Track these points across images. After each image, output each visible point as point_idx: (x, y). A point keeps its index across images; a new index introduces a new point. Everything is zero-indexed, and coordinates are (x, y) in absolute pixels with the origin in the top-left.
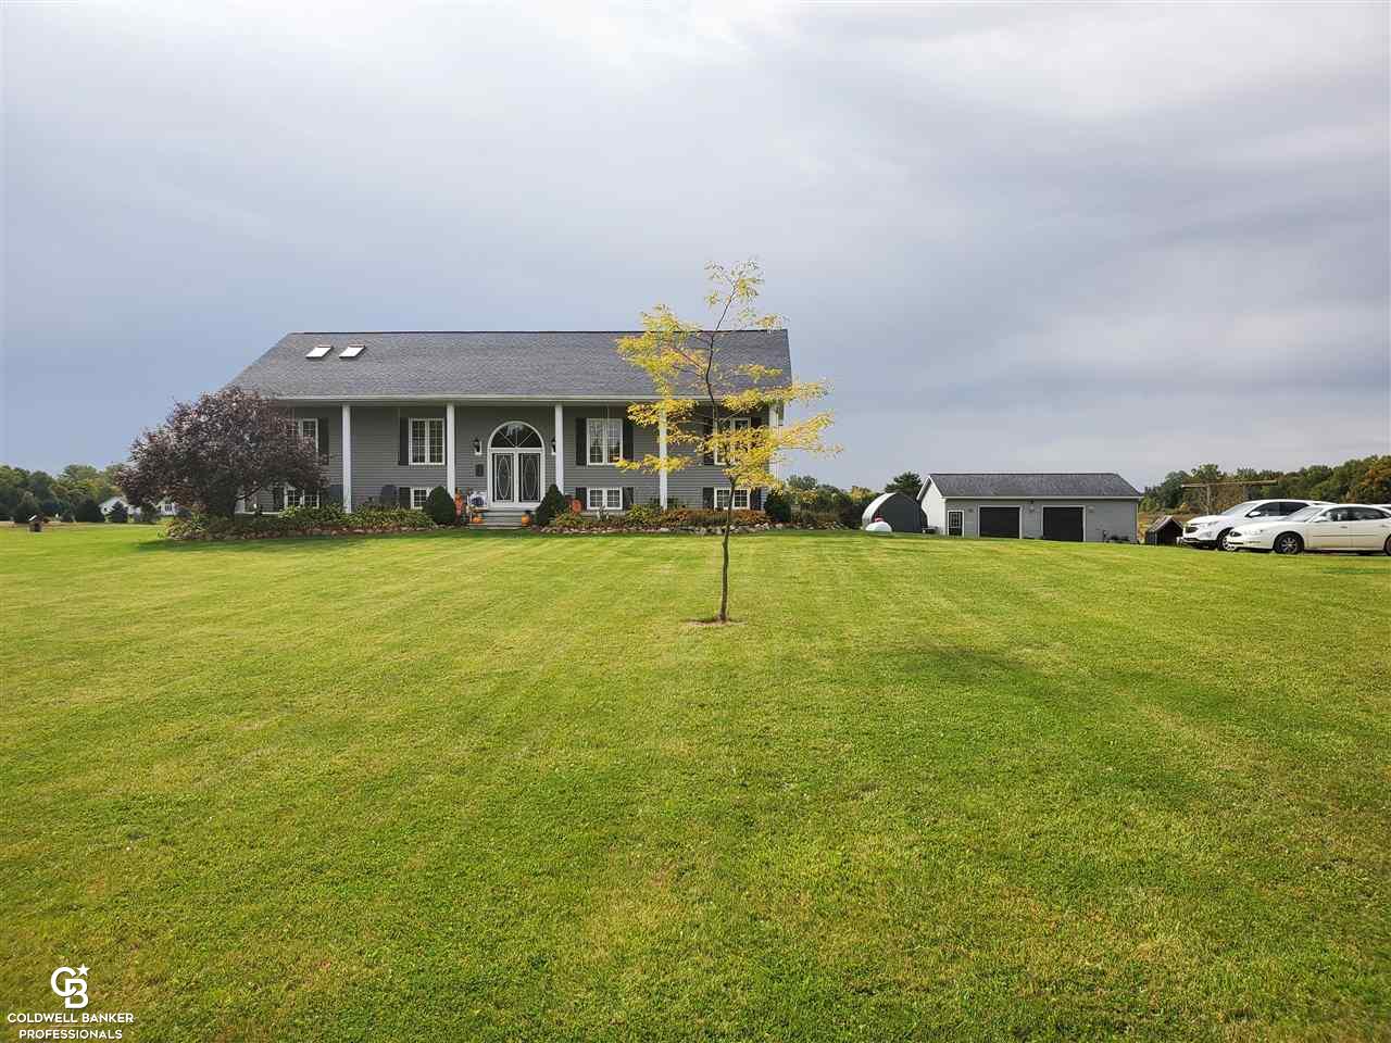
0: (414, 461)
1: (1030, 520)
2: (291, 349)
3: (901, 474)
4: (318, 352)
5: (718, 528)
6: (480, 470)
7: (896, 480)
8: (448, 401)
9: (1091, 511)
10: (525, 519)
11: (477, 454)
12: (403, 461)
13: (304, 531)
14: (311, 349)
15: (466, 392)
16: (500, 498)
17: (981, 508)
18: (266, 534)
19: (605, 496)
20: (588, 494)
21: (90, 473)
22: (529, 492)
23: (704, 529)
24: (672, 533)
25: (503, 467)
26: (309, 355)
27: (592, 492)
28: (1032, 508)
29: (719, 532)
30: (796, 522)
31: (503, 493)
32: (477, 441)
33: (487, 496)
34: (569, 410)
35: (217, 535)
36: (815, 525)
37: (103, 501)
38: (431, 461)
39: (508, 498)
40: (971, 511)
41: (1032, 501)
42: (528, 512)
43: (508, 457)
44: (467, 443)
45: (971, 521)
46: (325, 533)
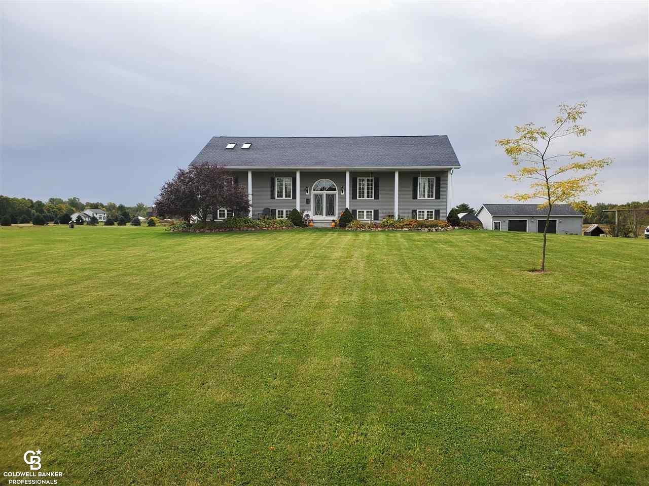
0: (278, 197)
1: (532, 226)
2: (217, 143)
3: (460, 204)
4: (231, 146)
5: (434, 228)
6: (308, 201)
7: (457, 207)
8: (297, 170)
9: (560, 222)
10: (333, 224)
11: (307, 194)
12: (273, 197)
13: (239, 228)
14: (227, 145)
15: (306, 165)
16: (317, 214)
17: (509, 220)
18: (223, 230)
19: (365, 213)
20: (358, 213)
21: (60, 201)
22: (331, 212)
23: (427, 229)
24: (410, 231)
25: (318, 199)
26: (227, 147)
27: (359, 212)
28: (533, 220)
29: (434, 230)
30: (464, 226)
31: (318, 211)
32: (307, 188)
33: (311, 213)
34: (352, 173)
35: (201, 230)
36: (473, 228)
37: (72, 214)
38: (286, 197)
39: (320, 214)
40: (504, 222)
41: (533, 217)
42: (333, 221)
43: (321, 196)
44: (304, 188)
45: (504, 226)
46: (249, 229)
